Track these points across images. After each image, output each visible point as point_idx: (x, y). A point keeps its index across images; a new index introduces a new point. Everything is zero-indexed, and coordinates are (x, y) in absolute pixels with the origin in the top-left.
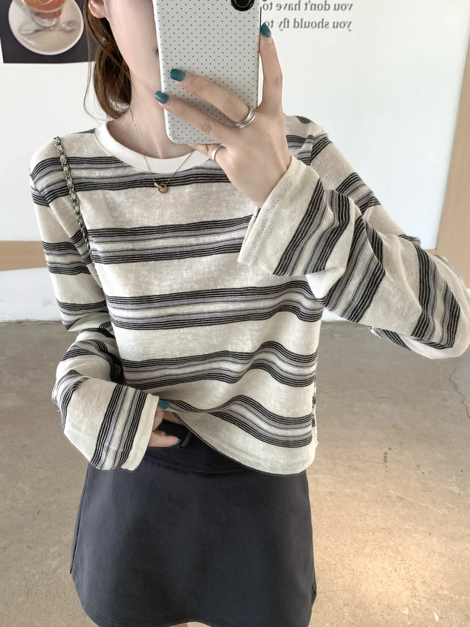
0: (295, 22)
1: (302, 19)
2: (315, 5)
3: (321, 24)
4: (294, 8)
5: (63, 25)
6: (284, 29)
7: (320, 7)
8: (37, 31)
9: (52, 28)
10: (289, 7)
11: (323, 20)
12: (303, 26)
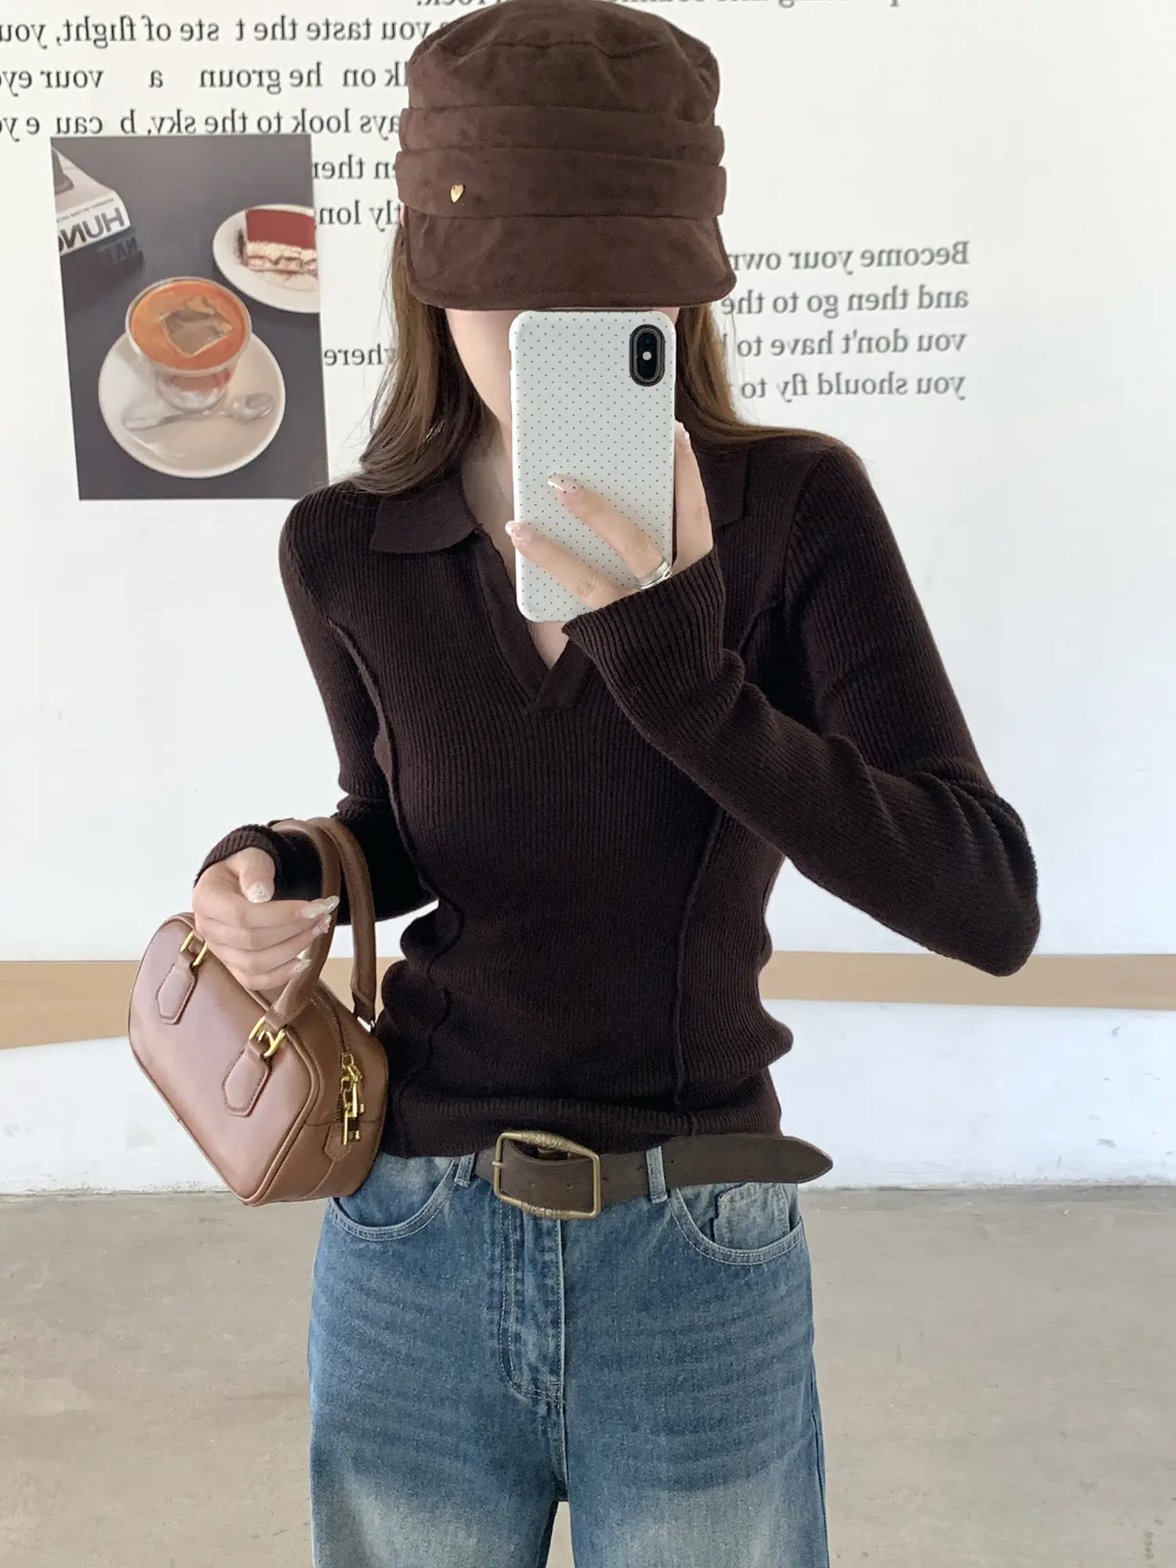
0: (821, 382)
1: (838, 375)
2: (870, 340)
3: (886, 385)
4: (816, 350)
5: (236, 405)
6: (794, 398)
7: (883, 344)
8: (168, 420)
9: (207, 412)
10: (805, 346)
11: (891, 374)
12: (843, 388)
